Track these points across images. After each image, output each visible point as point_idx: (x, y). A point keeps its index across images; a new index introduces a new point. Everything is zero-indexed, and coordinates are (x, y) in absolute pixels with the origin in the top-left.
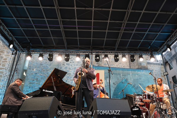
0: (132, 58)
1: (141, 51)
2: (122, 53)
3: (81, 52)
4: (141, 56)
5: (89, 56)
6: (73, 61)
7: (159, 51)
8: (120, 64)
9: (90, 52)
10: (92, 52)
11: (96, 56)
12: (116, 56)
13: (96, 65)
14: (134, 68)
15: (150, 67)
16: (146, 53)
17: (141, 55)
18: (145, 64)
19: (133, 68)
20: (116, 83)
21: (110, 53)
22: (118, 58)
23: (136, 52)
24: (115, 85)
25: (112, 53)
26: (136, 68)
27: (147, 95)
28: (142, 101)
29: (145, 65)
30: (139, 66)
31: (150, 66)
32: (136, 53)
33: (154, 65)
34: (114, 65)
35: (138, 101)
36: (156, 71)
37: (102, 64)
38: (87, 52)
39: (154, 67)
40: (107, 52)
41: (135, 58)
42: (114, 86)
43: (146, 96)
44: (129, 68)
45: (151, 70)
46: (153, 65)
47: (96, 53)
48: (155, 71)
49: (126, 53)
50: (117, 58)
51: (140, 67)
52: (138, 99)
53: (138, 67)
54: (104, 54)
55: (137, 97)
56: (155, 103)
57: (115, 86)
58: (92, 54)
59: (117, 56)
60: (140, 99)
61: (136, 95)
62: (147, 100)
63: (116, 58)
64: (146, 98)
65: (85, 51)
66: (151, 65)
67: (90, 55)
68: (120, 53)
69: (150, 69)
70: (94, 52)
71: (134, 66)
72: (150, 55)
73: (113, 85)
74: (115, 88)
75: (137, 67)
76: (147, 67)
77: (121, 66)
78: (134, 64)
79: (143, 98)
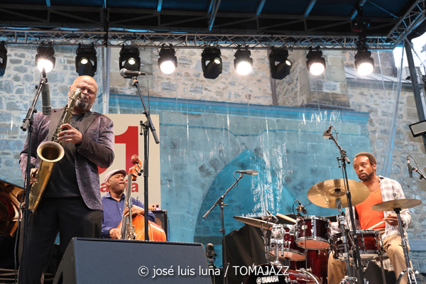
0: (276, 63)
1: (317, 32)
2: (235, 40)
3: (58, 36)
4: (315, 56)
5: (95, 53)
6: (29, 73)
7: (392, 32)
8: (230, 88)
9: (99, 38)
10: (106, 38)
11: (126, 54)
12: (210, 54)
13: (128, 92)
14: (290, 103)
15: (362, 100)
16: (340, 41)
17: (318, 47)
18: (338, 84)
19: (287, 104)
20: (212, 169)
21: (183, 39)
22: (217, 61)
23: (295, 37)
24: (209, 174)
25: (191, 39)
26: (299, 104)
27: (313, 223)
28: (294, 247)
29: (338, 91)
30: (311, 93)
31: (362, 94)
32: (294, 41)
33: (378, 91)
34: (204, 92)
35: (280, 246)
36: (384, 114)
37: (153, 87)
38: (87, 37)
39: (376, 97)
40: (171, 38)
41: (288, 63)
42: (203, 180)
43: (310, 227)
44: (267, 101)
45: (364, 109)
46: (372, 92)
47: (126, 38)
48: (380, 114)
49: (252, 39)
50: (212, 60)
51: (316, 98)
52: (278, 237)
53: (308, 100)
54: (157, 43)
55: (277, 230)
56: (345, 255)
57: (207, 178)
58: (106, 44)
59: (215, 53)
60: (287, 237)
61: (273, 220)
62: (315, 242)
63: (207, 62)
64: (308, 234)
65: (76, 30)
66: (365, 91)
67: (98, 50)
68: (225, 39)
69: (360, 106)
70: (115, 38)
71: (292, 94)
72: (353, 49)
73: (199, 174)
74: (207, 188)
75: (302, 99)
76: (344, 99)
77: (237, 95)
78: (292, 86)
79: (300, 235)
